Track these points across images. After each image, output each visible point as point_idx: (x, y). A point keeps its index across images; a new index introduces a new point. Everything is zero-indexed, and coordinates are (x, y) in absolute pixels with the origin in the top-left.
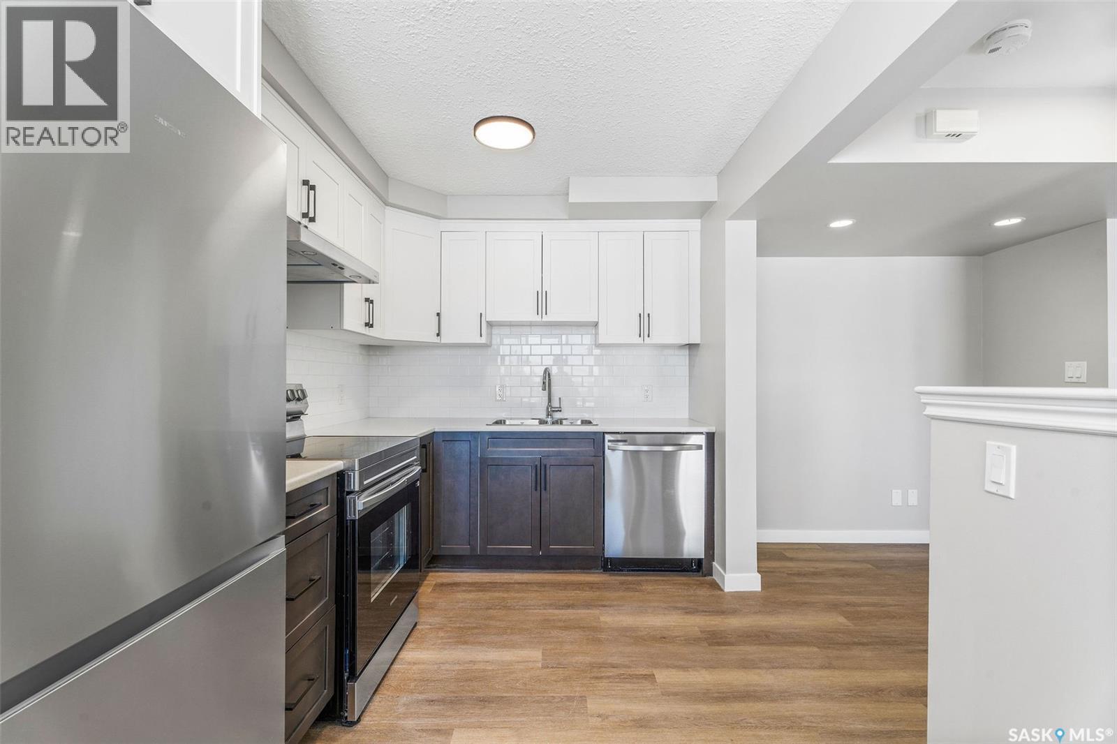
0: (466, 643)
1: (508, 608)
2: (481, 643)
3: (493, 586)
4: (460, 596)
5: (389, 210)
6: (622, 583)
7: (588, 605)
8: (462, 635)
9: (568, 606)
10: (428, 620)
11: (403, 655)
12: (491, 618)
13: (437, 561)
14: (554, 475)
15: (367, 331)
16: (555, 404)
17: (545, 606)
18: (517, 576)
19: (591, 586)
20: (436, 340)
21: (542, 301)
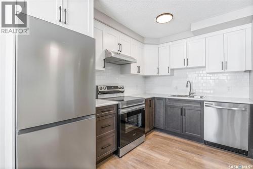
0: (152, 150)
1: (168, 145)
2: (156, 152)
3: (167, 139)
4: (158, 139)
5: (145, 45)
6: (210, 150)
7: (193, 153)
8: (152, 148)
9: (186, 151)
10: (147, 142)
11: (138, 148)
12: (162, 146)
13: (155, 129)
14: (187, 112)
15: (138, 73)
16: (192, 91)
17: (178, 148)
18: (176, 138)
19: (198, 147)
20: (157, 75)
21: (186, 61)
